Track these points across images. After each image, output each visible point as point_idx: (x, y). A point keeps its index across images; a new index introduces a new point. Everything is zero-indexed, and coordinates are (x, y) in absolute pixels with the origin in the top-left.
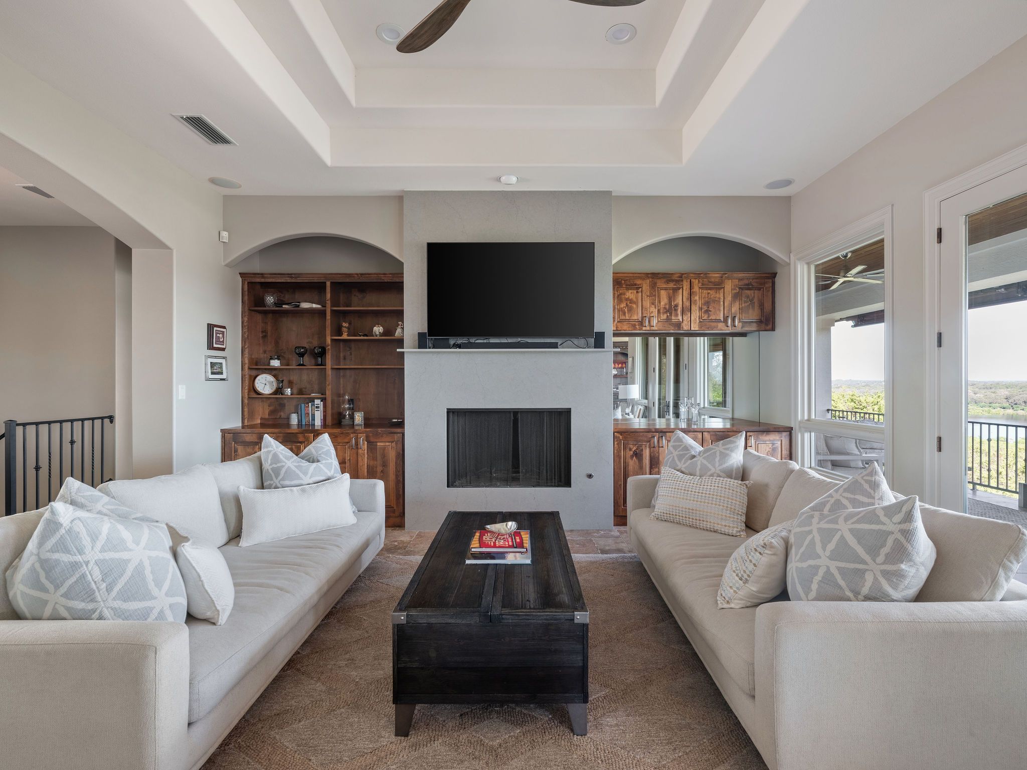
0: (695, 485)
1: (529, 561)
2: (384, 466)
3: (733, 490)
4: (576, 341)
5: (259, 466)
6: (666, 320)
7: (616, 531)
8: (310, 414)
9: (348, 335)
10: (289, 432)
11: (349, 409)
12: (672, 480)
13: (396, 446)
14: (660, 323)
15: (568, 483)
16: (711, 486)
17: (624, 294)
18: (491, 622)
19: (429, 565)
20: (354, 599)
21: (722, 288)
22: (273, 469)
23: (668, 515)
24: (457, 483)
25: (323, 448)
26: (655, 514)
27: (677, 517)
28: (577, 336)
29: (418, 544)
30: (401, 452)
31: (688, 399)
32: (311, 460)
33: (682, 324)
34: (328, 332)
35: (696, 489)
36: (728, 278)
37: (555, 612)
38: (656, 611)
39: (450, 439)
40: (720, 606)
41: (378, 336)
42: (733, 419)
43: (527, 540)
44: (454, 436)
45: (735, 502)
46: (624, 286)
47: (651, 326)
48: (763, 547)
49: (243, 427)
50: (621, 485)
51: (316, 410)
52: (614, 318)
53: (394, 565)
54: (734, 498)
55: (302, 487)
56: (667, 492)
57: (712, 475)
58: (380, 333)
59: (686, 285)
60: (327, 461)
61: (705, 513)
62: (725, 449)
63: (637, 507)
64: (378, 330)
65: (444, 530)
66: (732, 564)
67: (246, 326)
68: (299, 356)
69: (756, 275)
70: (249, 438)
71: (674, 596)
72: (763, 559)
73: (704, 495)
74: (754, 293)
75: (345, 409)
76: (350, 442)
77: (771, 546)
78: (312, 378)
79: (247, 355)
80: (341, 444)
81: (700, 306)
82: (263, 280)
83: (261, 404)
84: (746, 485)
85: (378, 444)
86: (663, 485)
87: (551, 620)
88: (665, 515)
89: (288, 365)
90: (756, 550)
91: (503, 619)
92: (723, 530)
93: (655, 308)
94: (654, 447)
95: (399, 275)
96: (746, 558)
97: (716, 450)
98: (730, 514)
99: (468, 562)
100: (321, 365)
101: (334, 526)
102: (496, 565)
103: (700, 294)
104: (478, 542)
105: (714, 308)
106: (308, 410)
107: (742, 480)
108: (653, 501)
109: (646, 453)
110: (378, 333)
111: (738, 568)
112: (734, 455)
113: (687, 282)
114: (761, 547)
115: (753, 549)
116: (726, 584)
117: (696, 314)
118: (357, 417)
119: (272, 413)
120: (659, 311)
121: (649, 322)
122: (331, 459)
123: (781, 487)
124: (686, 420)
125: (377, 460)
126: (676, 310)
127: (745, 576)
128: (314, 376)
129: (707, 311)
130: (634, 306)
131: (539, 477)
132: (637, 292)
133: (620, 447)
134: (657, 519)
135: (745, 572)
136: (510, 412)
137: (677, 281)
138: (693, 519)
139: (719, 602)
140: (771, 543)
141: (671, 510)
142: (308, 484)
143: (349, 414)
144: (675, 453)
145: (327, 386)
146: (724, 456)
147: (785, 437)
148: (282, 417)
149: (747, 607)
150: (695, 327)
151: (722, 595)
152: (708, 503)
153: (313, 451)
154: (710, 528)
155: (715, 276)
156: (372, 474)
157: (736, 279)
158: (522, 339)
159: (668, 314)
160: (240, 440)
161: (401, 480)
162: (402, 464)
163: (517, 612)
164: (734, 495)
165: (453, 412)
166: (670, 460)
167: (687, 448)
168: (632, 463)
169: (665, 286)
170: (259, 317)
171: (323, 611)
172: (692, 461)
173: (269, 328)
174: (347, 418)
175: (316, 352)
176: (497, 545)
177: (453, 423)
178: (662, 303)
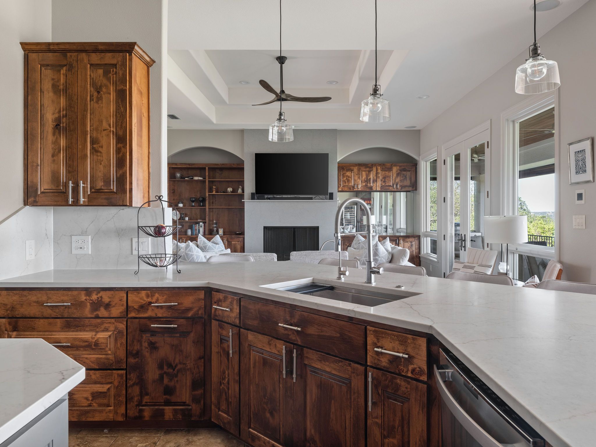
4: (321, 197)
8: (197, 229)
9: (216, 192)
11: (216, 227)
13: (241, 243)
14: (362, 187)
17: (346, 174)
21: (392, 170)
28: (321, 194)
30: (243, 246)
32: (215, 243)
33: (372, 187)
34: (207, 191)
36: (394, 166)
39: (265, 241)
41: (230, 193)
44: (267, 239)
46: (345, 170)
47: (358, 188)
51: (200, 228)
52: (338, 187)
59: (374, 169)
64: (230, 190)
68: (192, 202)
69: (408, 164)
74: (407, 173)
75: (214, 228)
78: (197, 212)
81: (381, 179)
93: (360, 180)
95: (242, 165)
100: (204, 206)
103: (381, 173)
105: (388, 180)
110: (230, 191)
113: (375, 168)
117: (379, 183)
118: (220, 231)
120: (362, 181)
121: (357, 186)
122: (222, 244)
126: (370, 181)
128: (199, 212)
129: (385, 182)
130: (350, 179)
132: (352, 173)
136: (292, 228)
137: (370, 167)
143: (216, 230)
145: (206, 216)
147: (417, 240)
148: (182, 231)
150: (379, 189)
153: (215, 240)
155: (388, 165)
157: (398, 166)
158: (297, 196)
159: (366, 183)
165: (266, 228)
169: (364, 170)
175: (201, 200)
177: (266, 233)
178: (363, 178)
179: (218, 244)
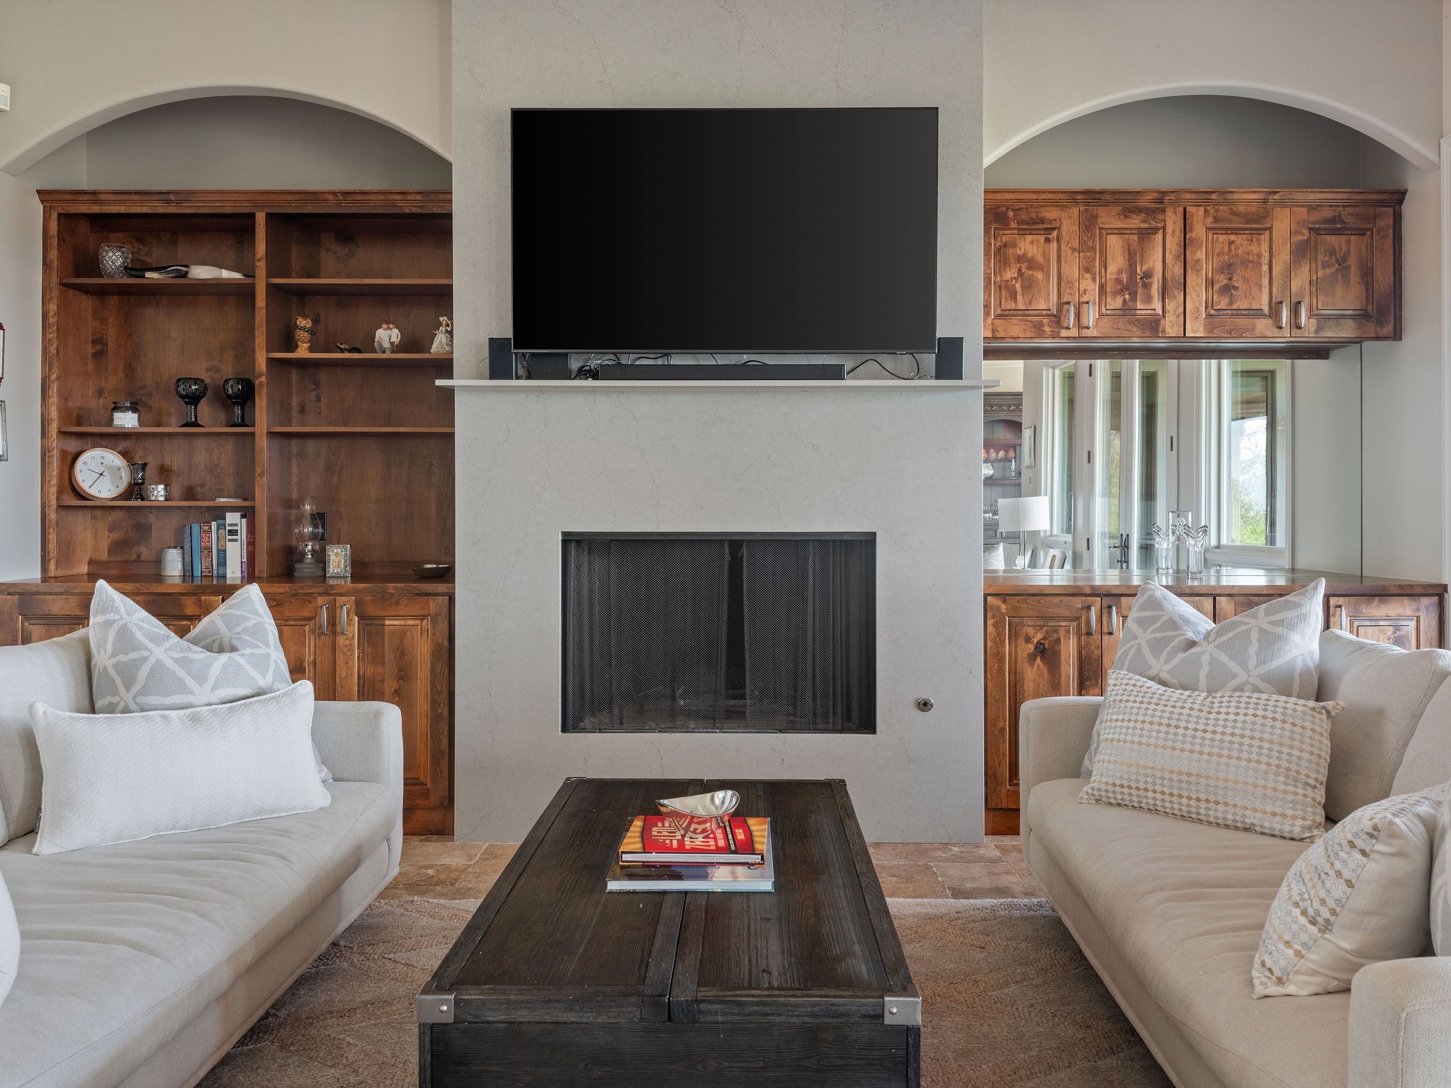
0: (1195, 713)
1: (767, 885)
2: (401, 678)
3: (1294, 725)
4: (888, 361)
5: (83, 660)
6: (1120, 312)
7: (991, 846)
8: (214, 550)
9: (311, 350)
10: (159, 590)
11: (314, 537)
12: (1135, 702)
13: (434, 627)
14: (1105, 320)
15: (867, 724)
16: (1237, 714)
17: (1014, 246)
18: (669, 1019)
19: (515, 893)
20: (323, 997)
21: (1266, 229)
22: (119, 668)
23: (1126, 790)
24: (587, 723)
25: (245, 619)
26: (1093, 789)
27: (1150, 794)
28: (891, 347)
29: (486, 873)
30: (446, 644)
31: (1178, 516)
32: (216, 646)
33: (1162, 322)
34: (260, 341)
35: (1197, 723)
36: (1282, 204)
37: (835, 997)
38: (1094, 1031)
39: (571, 609)
40: (1259, 990)
41: (388, 352)
42: (1293, 570)
43: (764, 836)
44: (579, 604)
45: (1298, 753)
46: (1013, 225)
47: (1080, 326)
48: (1371, 835)
49: (45, 579)
50: (1003, 729)
51: (230, 540)
52: (987, 306)
53: (425, 921)
54: (1297, 744)
55: (189, 711)
56: (1124, 731)
57: (1240, 689)
58: (392, 343)
59: (1173, 221)
60: (256, 651)
61: (1220, 783)
62: (1271, 623)
63: (1048, 775)
64: (387, 336)
65: (553, 818)
66: (1290, 887)
67: (53, 325)
68: (187, 403)
69: (1352, 196)
70: (58, 606)
71: (1140, 981)
72: (1371, 866)
73: (1218, 737)
74: (1348, 242)
75: (302, 537)
76: (314, 618)
77: (1394, 834)
78: (219, 458)
79: (54, 399)
80: (292, 623)
81: (1210, 275)
82: (96, 209)
83: (89, 523)
84: (1328, 712)
85: (387, 622)
86: (1113, 713)
87: (825, 1016)
88: (1118, 789)
89: (159, 425)
90: (1352, 845)
91: (700, 1012)
92: (1267, 824)
93: (1094, 279)
94: (1089, 634)
95: (442, 197)
96: (1327, 867)
97: (1249, 627)
98: (1286, 784)
99: (613, 886)
100: (243, 424)
101: (272, 812)
102: (686, 893)
103: (1210, 246)
104: (638, 839)
105: (1246, 280)
106: (210, 540)
107: (1318, 699)
108: (1086, 761)
109: (1069, 649)
110: (386, 345)
111: (1306, 896)
112: (1295, 637)
113: (1175, 213)
114: (1366, 837)
115: (1345, 844)
116: (1275, 937)
117: (1198, 296)
118: (333, 557)
119: (116, 547)
120: (1102, 288)
121: (1078, 316)
122: (268, 645)
123: (1417, 717)
124: (1171, 571)
125: (383, 664)
126: (1147, 286)
127: (1325, 913)
128: (225, 454)
129: (1227, 289)
130: (1040, 275)
131: (795, 709)
132: (1048, 240)
133: (1000, 634)
134: (1097, 801)
135: (1323, 902)
136: (722, 542)
138: (1190, 798)
139: (1256, 982)
140: (1391, 823)
141: (1133, 777)
142: (205, 705)
143: (313, 550)
144: (1144, 637)
145: (258, 478)
146: (1271, 641)
147: (1427, 609)
148: (142, 558)
149: (1330, 993)
150: (1196, 329)
151: (1263, 964)
152: (1229, 757)
153: (221, 625)
154: (1235, 821)
155: (1248, 198)
156: (369, 691)
157: (1303, 206)
158: (753, 357)
159: (1127, 297)
160: (39, 611)
161: (446, 713)
162: (446, 672)
163: (738, 996)
164: (1298, 737)
165: (579, 542)
166: (1130, 657)
167: (1174, 624)
168: (1033, 673)
169: (1118, 224)
170: (86, 304)
171: (242, 1016)
172: (1187, 653)
173: (111, 333)
174: (309, 561)
175: (230, 391)
176: (687, 847)
177: (578, 568)
178: (1112, 268)
179: (233, 649)
